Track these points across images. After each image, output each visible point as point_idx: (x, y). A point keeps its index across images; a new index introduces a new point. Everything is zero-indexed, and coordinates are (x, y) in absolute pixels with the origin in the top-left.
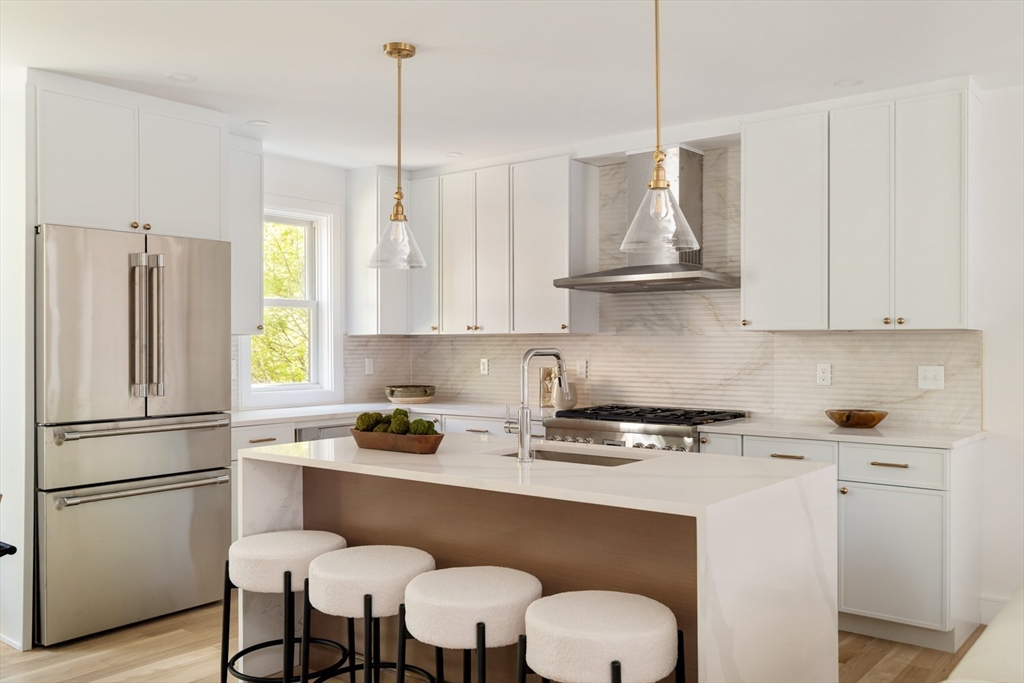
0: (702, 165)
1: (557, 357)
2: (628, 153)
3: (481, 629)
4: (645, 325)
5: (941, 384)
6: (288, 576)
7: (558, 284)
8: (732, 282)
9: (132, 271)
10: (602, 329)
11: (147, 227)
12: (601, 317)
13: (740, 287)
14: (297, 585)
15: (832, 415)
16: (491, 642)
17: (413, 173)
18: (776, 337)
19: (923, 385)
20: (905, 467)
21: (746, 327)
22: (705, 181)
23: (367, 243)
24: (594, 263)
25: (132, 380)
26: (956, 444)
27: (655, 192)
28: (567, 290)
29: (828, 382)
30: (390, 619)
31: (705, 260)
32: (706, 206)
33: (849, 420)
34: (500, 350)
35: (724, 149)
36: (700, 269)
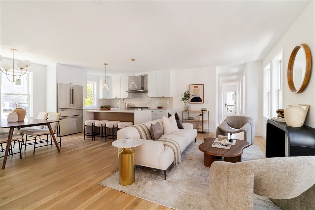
0: (144, 78)
6: (92, 124)
7: (127, 92)
8: (147, 92)
9: (70, 89)
10: (132, 98)
11: (72, 84)
14: (94, 125)
15: (157, 107)
16: (115, 127)
17: (108, 77)
18: (152, 98)
19: (167, 103)
20: (163, 112)
21: (148, 97)
23: (101, 87)
25: (70, 103)
26: (167, 109)
29: (158, 104)
30: (104, 127)
33: (159, 108)
34: (119, 100)
35: (146, 76)
36: (144, 90)
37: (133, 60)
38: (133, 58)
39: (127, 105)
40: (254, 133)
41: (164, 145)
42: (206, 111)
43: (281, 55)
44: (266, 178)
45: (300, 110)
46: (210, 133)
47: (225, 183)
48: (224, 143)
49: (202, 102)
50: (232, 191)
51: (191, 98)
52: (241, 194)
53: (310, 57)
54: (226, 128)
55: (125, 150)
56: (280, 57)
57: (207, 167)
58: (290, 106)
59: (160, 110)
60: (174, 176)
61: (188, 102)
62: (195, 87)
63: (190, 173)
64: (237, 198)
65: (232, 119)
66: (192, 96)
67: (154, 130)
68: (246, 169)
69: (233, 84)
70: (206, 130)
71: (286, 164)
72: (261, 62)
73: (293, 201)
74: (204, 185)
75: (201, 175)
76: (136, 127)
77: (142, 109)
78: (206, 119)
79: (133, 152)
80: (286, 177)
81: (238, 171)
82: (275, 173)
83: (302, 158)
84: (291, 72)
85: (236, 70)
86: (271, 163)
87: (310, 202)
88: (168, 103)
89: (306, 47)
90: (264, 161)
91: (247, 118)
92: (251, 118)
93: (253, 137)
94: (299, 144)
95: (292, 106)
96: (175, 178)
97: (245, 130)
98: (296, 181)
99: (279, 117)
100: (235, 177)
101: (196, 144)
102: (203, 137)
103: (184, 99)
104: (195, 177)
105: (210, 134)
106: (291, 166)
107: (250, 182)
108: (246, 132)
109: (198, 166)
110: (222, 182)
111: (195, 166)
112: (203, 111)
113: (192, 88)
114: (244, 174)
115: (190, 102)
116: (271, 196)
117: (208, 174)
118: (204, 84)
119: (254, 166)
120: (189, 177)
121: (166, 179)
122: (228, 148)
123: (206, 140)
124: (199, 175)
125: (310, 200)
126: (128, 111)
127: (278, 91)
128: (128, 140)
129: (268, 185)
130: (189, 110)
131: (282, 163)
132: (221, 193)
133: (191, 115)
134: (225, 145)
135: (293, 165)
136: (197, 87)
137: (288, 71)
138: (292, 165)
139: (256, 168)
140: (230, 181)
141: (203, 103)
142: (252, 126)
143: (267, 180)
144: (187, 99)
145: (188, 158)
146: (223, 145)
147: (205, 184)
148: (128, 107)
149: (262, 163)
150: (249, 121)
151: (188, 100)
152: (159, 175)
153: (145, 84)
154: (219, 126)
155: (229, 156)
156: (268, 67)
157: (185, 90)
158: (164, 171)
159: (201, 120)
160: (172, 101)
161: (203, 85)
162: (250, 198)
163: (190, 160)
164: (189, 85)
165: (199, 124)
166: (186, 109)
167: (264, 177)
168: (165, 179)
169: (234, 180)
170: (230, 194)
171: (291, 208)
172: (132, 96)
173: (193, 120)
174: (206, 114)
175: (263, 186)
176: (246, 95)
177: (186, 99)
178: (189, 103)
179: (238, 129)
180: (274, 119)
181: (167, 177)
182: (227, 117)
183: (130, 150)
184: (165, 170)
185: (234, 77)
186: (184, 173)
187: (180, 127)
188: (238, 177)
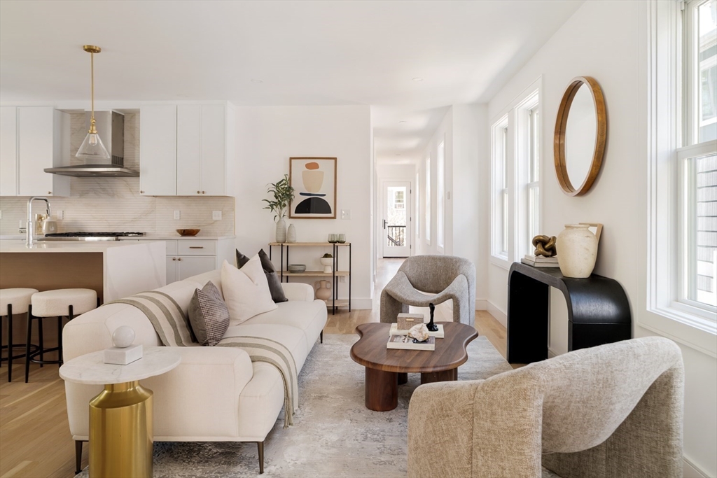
0: (123, 120)
1: (46, 200)
2: (86, 110)
3: (10, 306)
4: (95, 193)
5: (220, 218)
7: (47, 171)
8: (136, 174)
10: (72, 194)
12: (71, 189)
13: (139, 176)
15: (178, 231)
16: (14, 312)
18: (157, 199)
19: (214, 218)
20: (202, 248)
21: (143, 194)
22: (125, 127)
24: (67, 162)
26: (219, 238)
27: (91, 135)
28: (51, 174)
29: (179, 218)
31: (125, 163)
32: (125, 139)
33: (186, 233)
34: (30, 205)
35: (134, 114)
36: (122, 167)
37: (90, 50)
38: (95, 44)
39: (50, 224)
40: (474, 301)
41: (250, 357)
42: (344, 242)
43: (537, 95)
44: (563, 402)
45: (588, 237)
46: (354, 310)
47: (463, 438)
48: (420, 334)
49: (331, 215)
50: (486, 454)
51: (298, 200)
52: (512, 454)
53: (604, 111)
54: (406, 292)
55: (116, 391)
56: (533, 99)
57: (375, 413)
58: (567, 227)
59: (190, 241)
60: (285, 456)
61: (287, 214)
62: (309, 166)
63: (334, 438)
64: (502, 468)
65: (419, 265)
66: (301, 194)
67: (204, 311)
68: (525, 386)
69: (406, 161)
70: (344, 301)
71: (600, 361)
72: (483, 107)
73: (591, 454)
74: (381, 463)
75: (366, 438)
76: (138, 303)
77: (117, 240)
78: (343, 266)
79: (146, 394)
80: (599, 392)
81: (503, 397)
82: (581, 386)
83: (625, 346)
84: (561, 142)
85: (419, 122)
86: (574, 364)
87: (624, 446)
88: (217, 215)
89: (595, 86)
90: (561, 362)
91: (456, 262)
92: (466, 262)
93: (473, 314)
94: (590, 319)
95: (573, 227)
96: (293, 462)
97: (457, 295)
98: (614, 399)
99: (537, 254)
100: (493, 414)
101: (325, 346)
102: (338, 325)
103: (276, 204)
104: (350, 446)
105: (356, 316)
106: (608, 364)
107: (536, 417)
108: (460, 299)
109: (350, 412)
110: (452, 438)
111: (340, 414)
112: (336, 243)
113: (299, 167)
114: (521, 402)
115: (293, 214)
116: (567, 445)
117: (383, 431)
118: (335, 159)
119: (542, 377)
120: (334, 451)
121: (264, 470)
122: (430, 347)
123: (364, 332)
124: (360, 438)
125: (625, 442)
126: (50, 246)
127: (527, 187)
128: (127, 352)
129: (564, 419)
130: (292, 240)
131: (594, 361)
132: (447, 469)
133: (296, 258)
134: (421, 339)
135: (612, 362)
136: (315, 166)
137: (555, 138)
138: (609, 362)
139: (548, 381)
140: (477, 430)
141: (335, 218)
142: (470, 284)
143: (564, 407)
144: (285, 205)
145: (313, 395)
146: (416, 341)
147: (383, 459)
148: (52, 230)
149: (558, 366)
150: (464, 268)
151: (286, 208)
152: (236, 464)
153: (126, 146)
154: (388, 288)
155: (438, 369)
156: (504, 121)
157: (279, 175)
158: (258, 442)
159: (329, 270)
160: (233, 210)
161: (333, 161)
162: (535, 458)
163: (320, 398)
164: (291, 159)
165: (324, 283)
166: (281, 239)
167: (560, 401)
168: (261, 472)
169: (493, 422)
170: (480, 464)
171: (587, 472)
172: (72, 188)
173: (303, 271)
174: (343, 252)
175: (553, 425)
176: (449, 195)
177: (280, 203)
178: (290, 217)
179: (437, 292)
180: (528, 262)
181: (265, 465)
182: (404, 260)
183: (135, 391)
184: (262, 440)
185: (412, 143)
186: (314, 440)
187: (278, 298)
188: (505, 412)
